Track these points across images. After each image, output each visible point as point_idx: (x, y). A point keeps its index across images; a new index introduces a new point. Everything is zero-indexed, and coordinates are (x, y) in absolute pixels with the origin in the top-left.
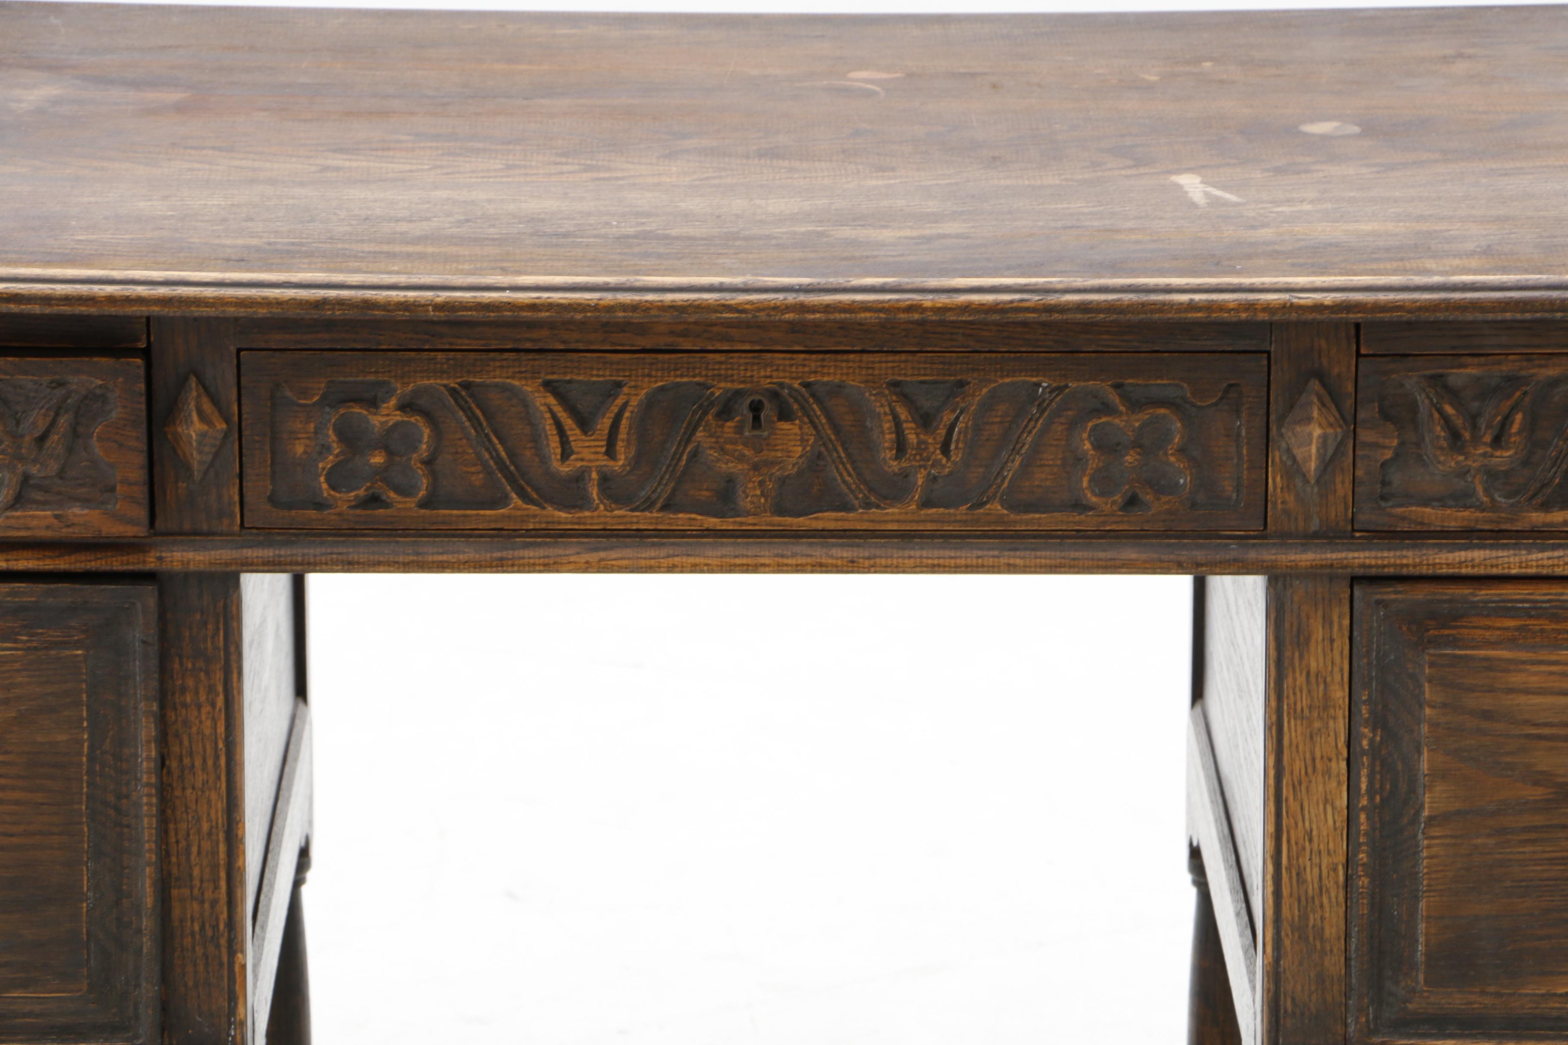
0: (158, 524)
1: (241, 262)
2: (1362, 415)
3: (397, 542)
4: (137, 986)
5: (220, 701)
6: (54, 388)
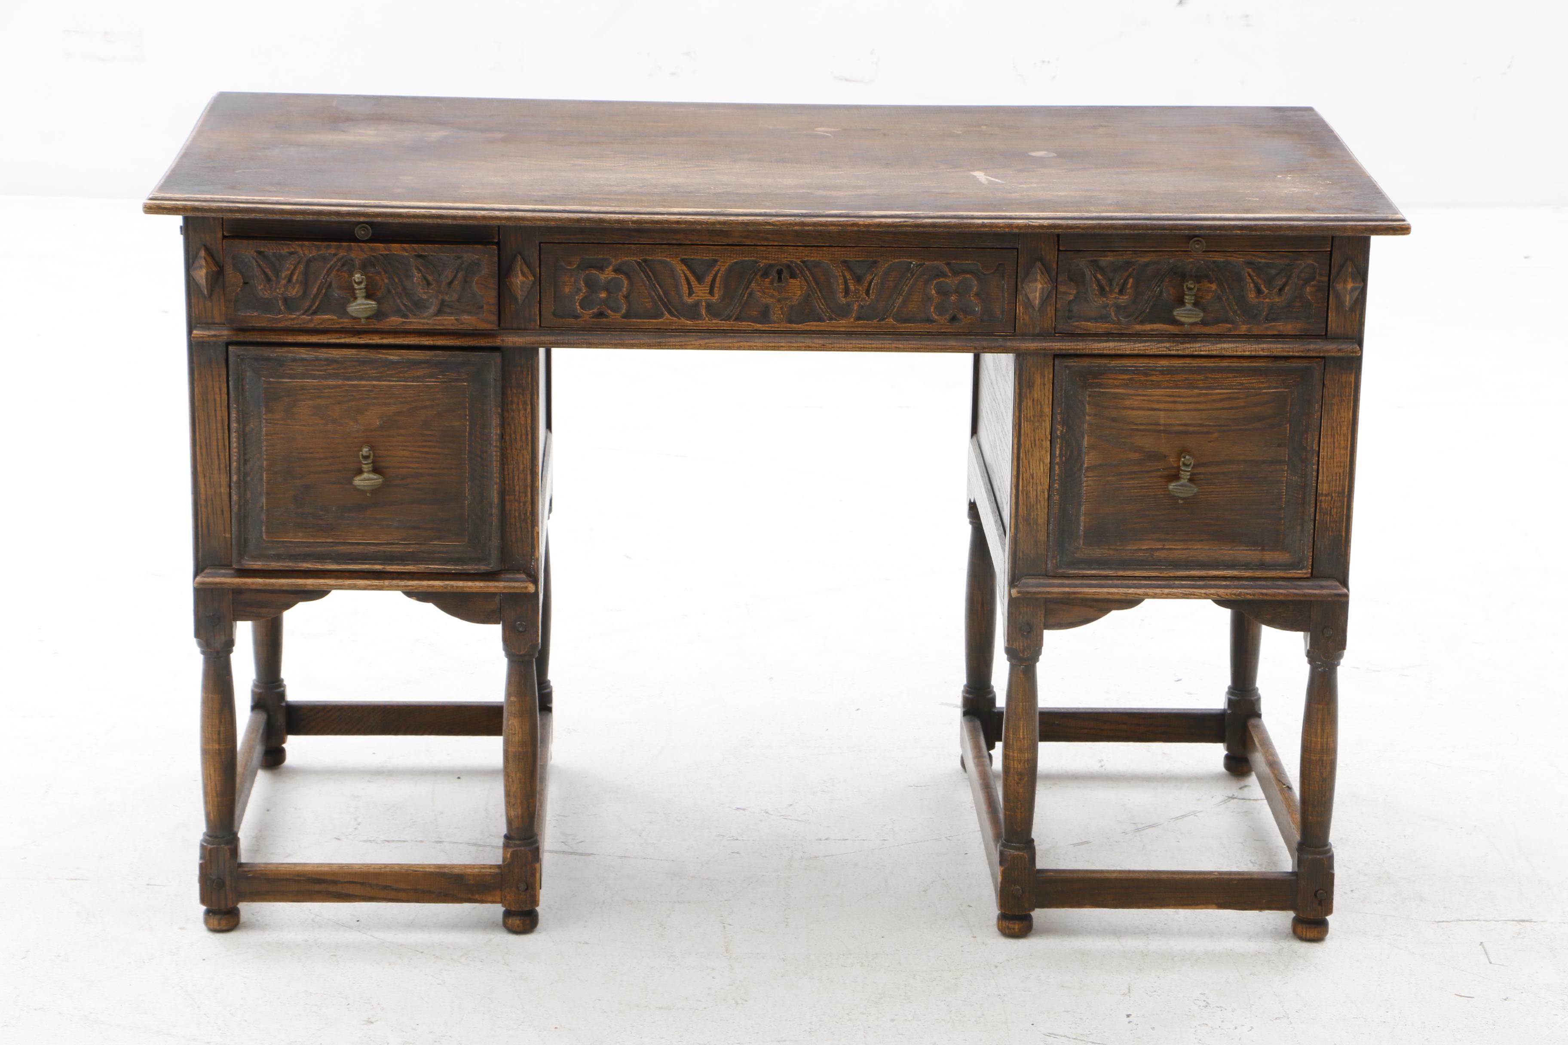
0: (502, 325)
1: (542, 201)
2: (1060, 279)
3: (612, 334)
4: (490, 540)
5: (529, 408)
6: (456, 260)
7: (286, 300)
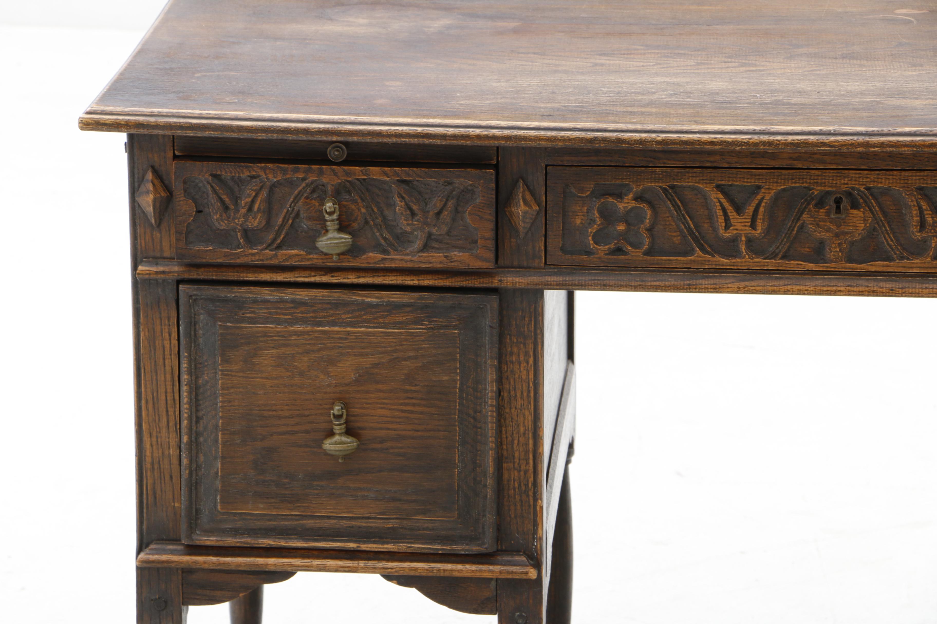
0: (500, 262)
1: (549, 117)
3: (631, 274)
4: (484, 516)
5: (531, 360)
6: (446, 186)
7: (246, 232)
